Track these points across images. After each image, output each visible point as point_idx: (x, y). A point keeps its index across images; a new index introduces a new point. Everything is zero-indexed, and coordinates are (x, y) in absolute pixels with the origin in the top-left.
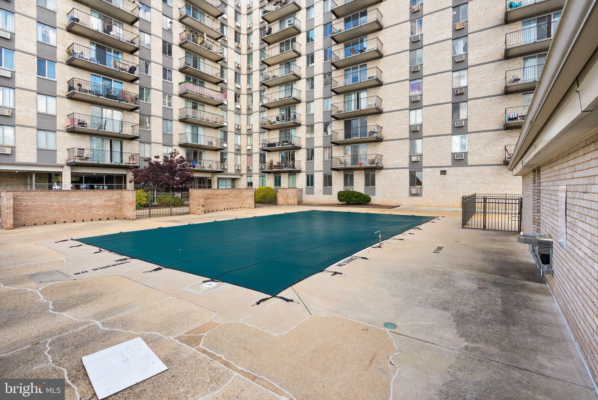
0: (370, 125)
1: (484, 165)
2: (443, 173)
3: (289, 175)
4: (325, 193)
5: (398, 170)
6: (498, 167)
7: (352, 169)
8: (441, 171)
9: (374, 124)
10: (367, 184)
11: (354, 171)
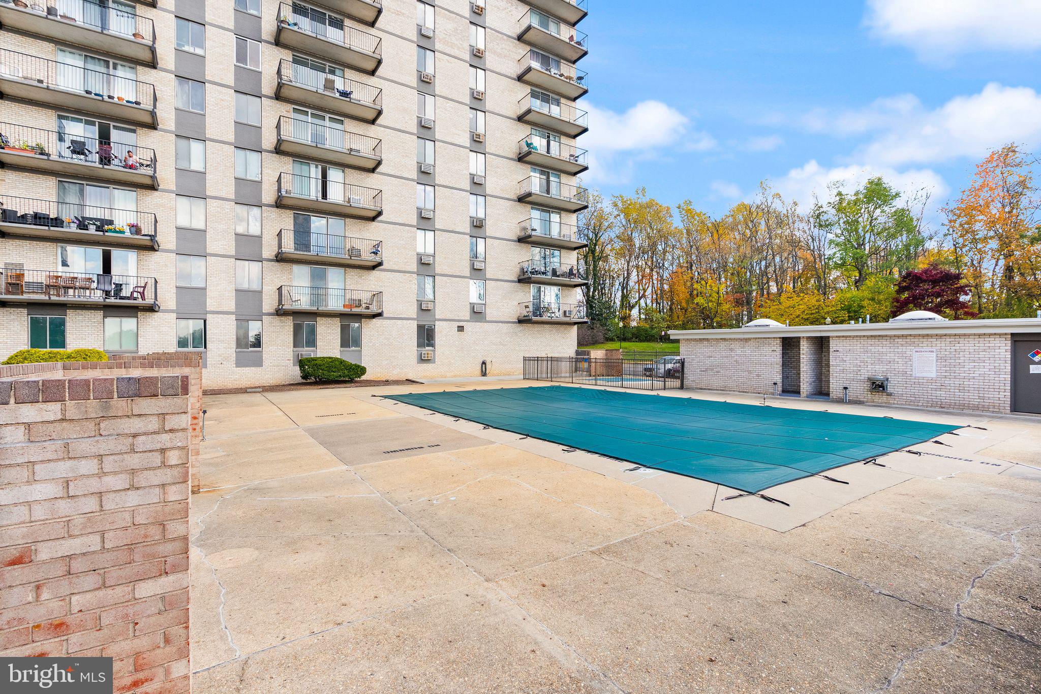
0: (350, 236)
1: (502, 322)
2: (461, 329)
3: (105, 317)
4: (239, 363)
5: (400, 322)
6: (514, 325)
7: (313, 315)
8: (459, 327)
9: (358, 236)
10: (345, 343)
11: (318, 319)
